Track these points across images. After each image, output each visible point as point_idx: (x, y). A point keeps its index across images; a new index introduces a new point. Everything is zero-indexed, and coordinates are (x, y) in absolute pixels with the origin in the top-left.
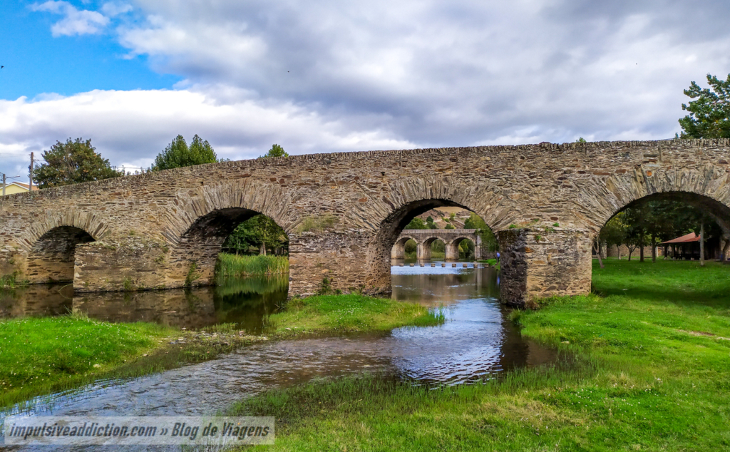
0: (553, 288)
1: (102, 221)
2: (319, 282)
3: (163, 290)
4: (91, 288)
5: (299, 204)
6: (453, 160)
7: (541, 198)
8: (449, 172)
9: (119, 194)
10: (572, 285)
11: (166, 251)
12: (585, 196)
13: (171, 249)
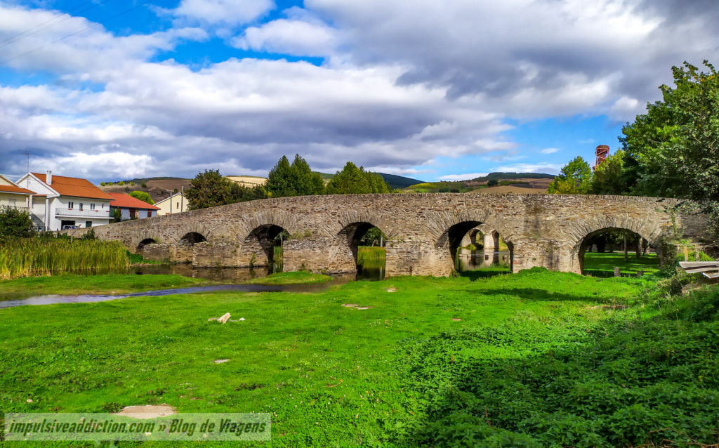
0: (403, 271)
1: (210, 230)
2: (300, 265)
3: (236, 268)
4: (201, 266)
5: (300, 223)
6: (371, 201)
7: (411, 223)
8: (369, 208)
9: (217, 215)
10: (416, 270)
11: (238, 247)
12: (431, 222)
13: (240, 246)
